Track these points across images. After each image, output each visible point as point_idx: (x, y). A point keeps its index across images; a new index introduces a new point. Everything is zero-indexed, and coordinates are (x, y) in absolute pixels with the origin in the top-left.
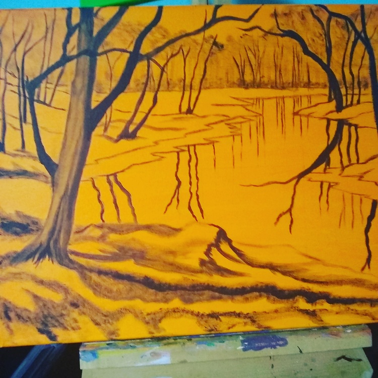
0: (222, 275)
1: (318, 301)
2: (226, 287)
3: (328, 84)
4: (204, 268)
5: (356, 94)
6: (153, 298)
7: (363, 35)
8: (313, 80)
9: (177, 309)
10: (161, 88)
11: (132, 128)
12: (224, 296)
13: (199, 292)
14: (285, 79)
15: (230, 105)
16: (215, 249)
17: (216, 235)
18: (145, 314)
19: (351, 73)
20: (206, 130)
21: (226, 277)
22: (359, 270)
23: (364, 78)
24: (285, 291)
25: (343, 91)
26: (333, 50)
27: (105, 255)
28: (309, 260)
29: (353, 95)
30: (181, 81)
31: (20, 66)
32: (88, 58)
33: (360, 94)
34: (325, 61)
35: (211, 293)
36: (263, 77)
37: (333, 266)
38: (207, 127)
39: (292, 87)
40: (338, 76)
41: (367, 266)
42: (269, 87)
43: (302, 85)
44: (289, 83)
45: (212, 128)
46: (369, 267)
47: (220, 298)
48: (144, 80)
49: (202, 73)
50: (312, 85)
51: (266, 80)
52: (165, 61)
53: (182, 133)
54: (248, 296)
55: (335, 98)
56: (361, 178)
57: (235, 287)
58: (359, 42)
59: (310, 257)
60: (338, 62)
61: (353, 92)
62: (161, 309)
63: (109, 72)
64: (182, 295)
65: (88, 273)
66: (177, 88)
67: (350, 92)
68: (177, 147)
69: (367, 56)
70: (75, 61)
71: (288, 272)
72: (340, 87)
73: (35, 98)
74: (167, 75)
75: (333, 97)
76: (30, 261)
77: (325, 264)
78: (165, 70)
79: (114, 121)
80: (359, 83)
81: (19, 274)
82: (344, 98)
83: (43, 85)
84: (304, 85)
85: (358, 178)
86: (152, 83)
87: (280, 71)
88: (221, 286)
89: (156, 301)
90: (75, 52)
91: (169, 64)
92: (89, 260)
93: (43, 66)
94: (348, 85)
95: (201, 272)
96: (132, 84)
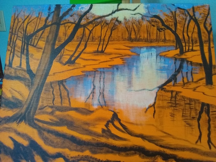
0: (114, 139)
1: (169, 160)
2: (116, 146)
3: (175, 41)
4: (104, 134)
5: (191, 46)
6: (75, 148)
7: (193, 17)
8: (167, 38)
9: (88, 156)
10: (89, 40)
11: (73, 59)
12: (114, 151)
13: (100, 148)
14: (152, 37)
15: (123, 49)
16: (111, 124)
17: (112, 116)
18: (70, 157)
19: (188, 35)
20: (110, 61)
21: (116, 140)
22: (194, 142)
23: (195, 38)
24: (150, 151)
25: (184, 44)
26: (178, 24)
27: (53, 122)
28: (165, 135)
29: (189, 46)
30: (99, 37)
31: (25, 29)
32: (56, 26)
33: (193, 46)
34: (174, 29)
35: (107, 149)
36: (141, 36)
37: (179, 139)
38: (111, 60)
39: (156, 41)
40: (181, 37)
41: (199, 141)
42: (144, 41)
43: (161, 40)
44: (154, 40)
45: (113, 60)
46: (200, 142)
47: (112, 152)
48: (81, 37)
49: (110, 34)
50: (167, 41)
51: (142, 38)
52: (92, 28)
53: (97, 62)
54: (128, 152)
55: (179, 47)
56: (194, 90)
57: (121, 147)
58: (192, 20)
59: (165, 133)
60: (180, 30)
61: (189, 45)
62: (79, 155)
63: (65, 32)
64: (91, 149)
65: (43, 131)
66: (97, 41)
67: (187, 45)
68: (94, 69)
69: (196, 27)
70: (50, 27)
71: (152, 140)
72: (182, 42)
73: (29, 43)
74: (93, 34)
75: (178, 47)
76: (15, 122)
77: (174, 138)
78: (92, 32)
79: (65, 55)
80: (192, 40)
81: (9, 128)
82: (184, 48)
83: (34, 38)
84: (162, 41)
85: (193, 90)
86: (85, 38)
87: (150, 34)
88: (113, 145)
89: (76, 150)
90: (50, 23)
91: (94, 29)
92: (44, 124)
93: (35, 29)
94: (186, 41)
95: (103, 136)
96: (75, 38)
